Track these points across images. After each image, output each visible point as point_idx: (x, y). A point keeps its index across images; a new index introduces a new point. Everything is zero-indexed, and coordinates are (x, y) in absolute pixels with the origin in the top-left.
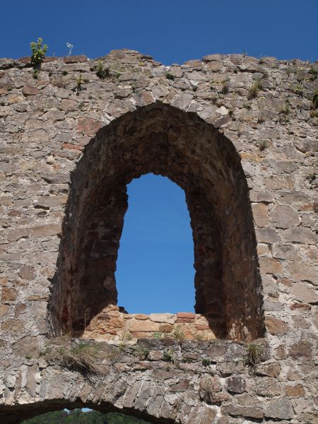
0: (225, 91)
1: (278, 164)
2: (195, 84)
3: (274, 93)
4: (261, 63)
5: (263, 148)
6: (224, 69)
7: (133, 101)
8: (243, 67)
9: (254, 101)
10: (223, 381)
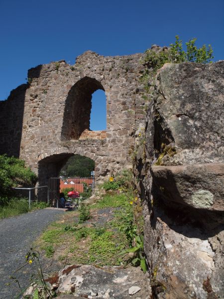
0: (103, 70)
1: (114, 92)
2: (95, 69)
3: (116, 68)
4: (114, 58)
5: (111, 87)
6: (103, 62)
7: (79, 77)
8: (109, 61)
9: (110, 72)
10: (96, 148)
